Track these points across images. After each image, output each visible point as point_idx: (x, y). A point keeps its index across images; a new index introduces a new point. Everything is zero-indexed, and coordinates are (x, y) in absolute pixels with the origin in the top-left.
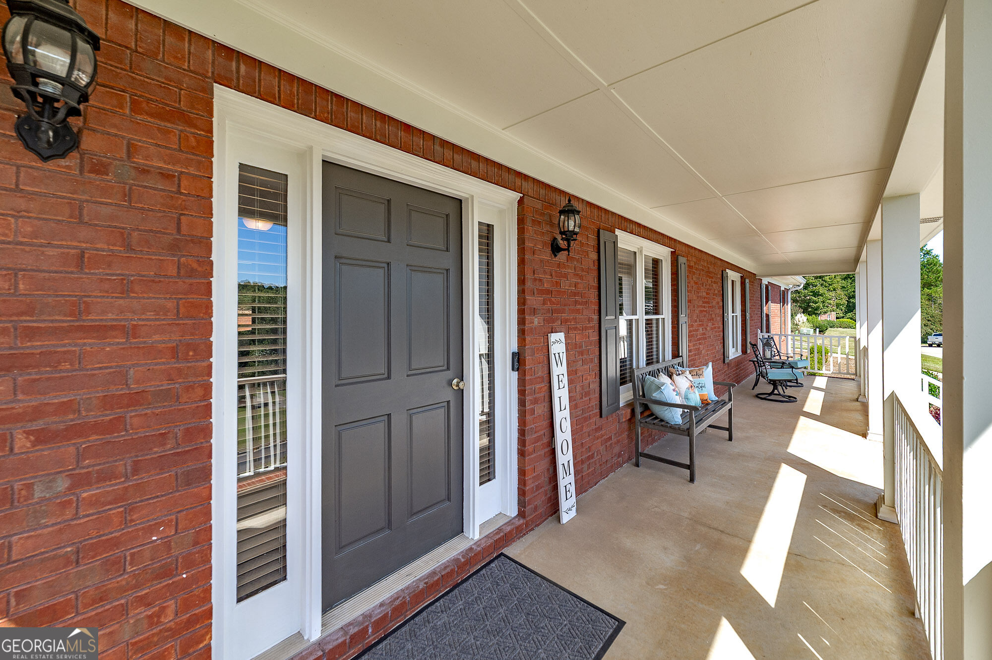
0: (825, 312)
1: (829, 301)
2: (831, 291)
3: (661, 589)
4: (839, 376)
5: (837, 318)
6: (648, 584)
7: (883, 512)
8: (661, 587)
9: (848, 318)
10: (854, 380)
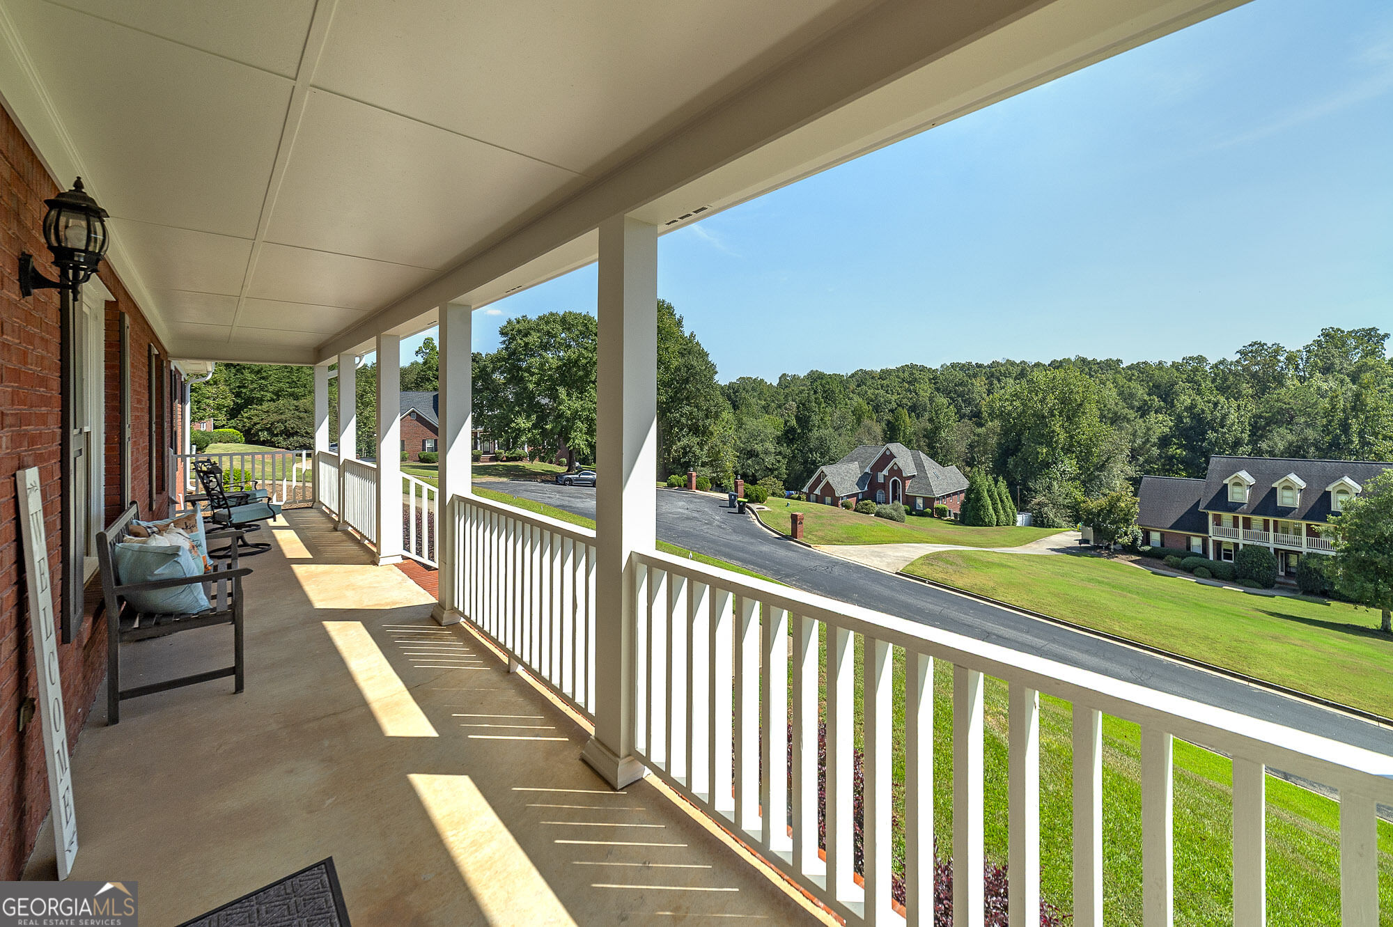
0: (201, 419)
1: (208, 401)
2: (211, 385)
3: (331, 804)
4: (294, 506)
5: (215, 427)
6: (311, 812)
7: (446, 618)
8: (330, 801)
9: (230, 428)
10: (311, 508)
